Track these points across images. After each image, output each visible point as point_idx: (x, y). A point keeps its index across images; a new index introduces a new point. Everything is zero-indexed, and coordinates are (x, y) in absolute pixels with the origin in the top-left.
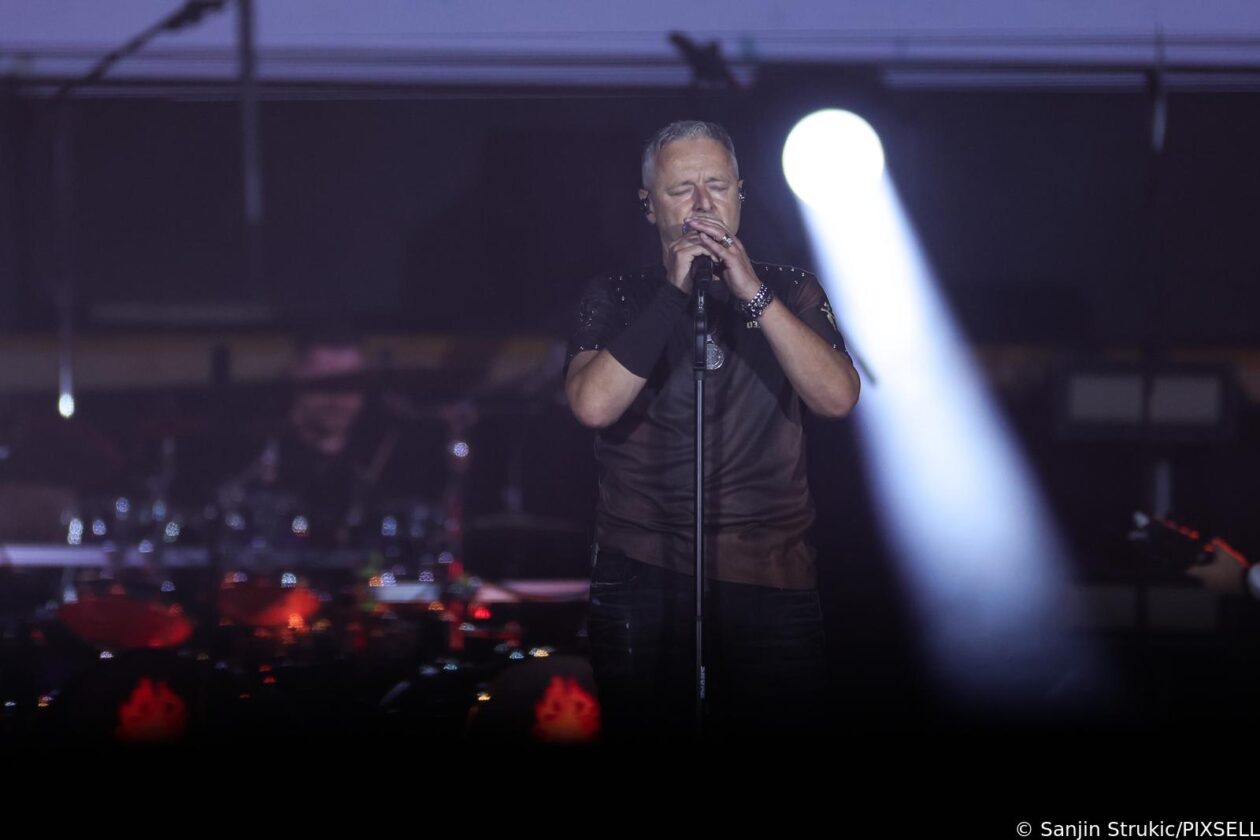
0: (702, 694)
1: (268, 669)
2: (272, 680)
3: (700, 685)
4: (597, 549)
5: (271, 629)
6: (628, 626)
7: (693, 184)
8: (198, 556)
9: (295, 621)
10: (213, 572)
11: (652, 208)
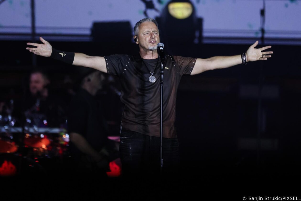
0: (162, 166)
1: (37, 159)
2: (38, 162)
3: (161, 164)
4: (121, 128)
5: (38, 148)
6: (130, 148)
7: (149, 32)
8: (20, 130)
9: (44, 146)
10: (23, 134)
11: (137, 40)
